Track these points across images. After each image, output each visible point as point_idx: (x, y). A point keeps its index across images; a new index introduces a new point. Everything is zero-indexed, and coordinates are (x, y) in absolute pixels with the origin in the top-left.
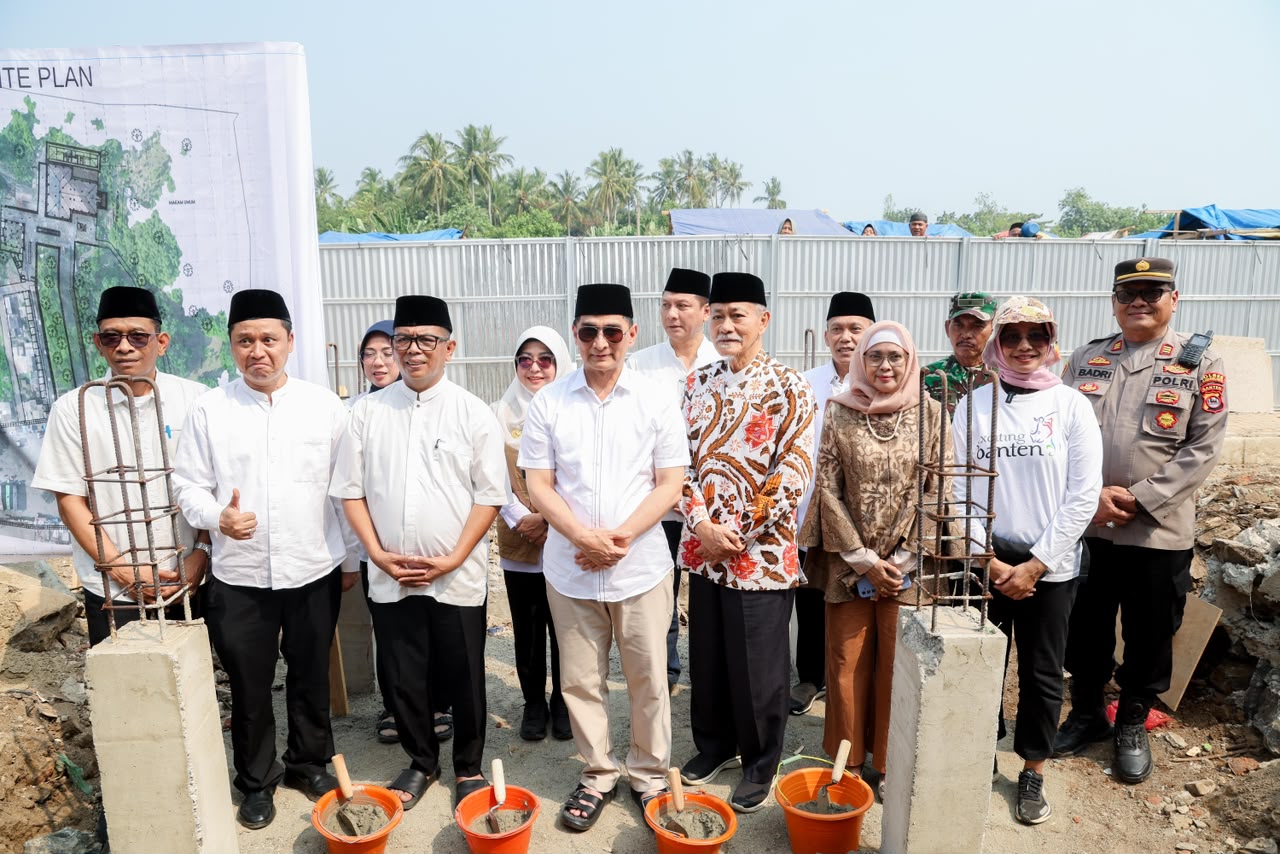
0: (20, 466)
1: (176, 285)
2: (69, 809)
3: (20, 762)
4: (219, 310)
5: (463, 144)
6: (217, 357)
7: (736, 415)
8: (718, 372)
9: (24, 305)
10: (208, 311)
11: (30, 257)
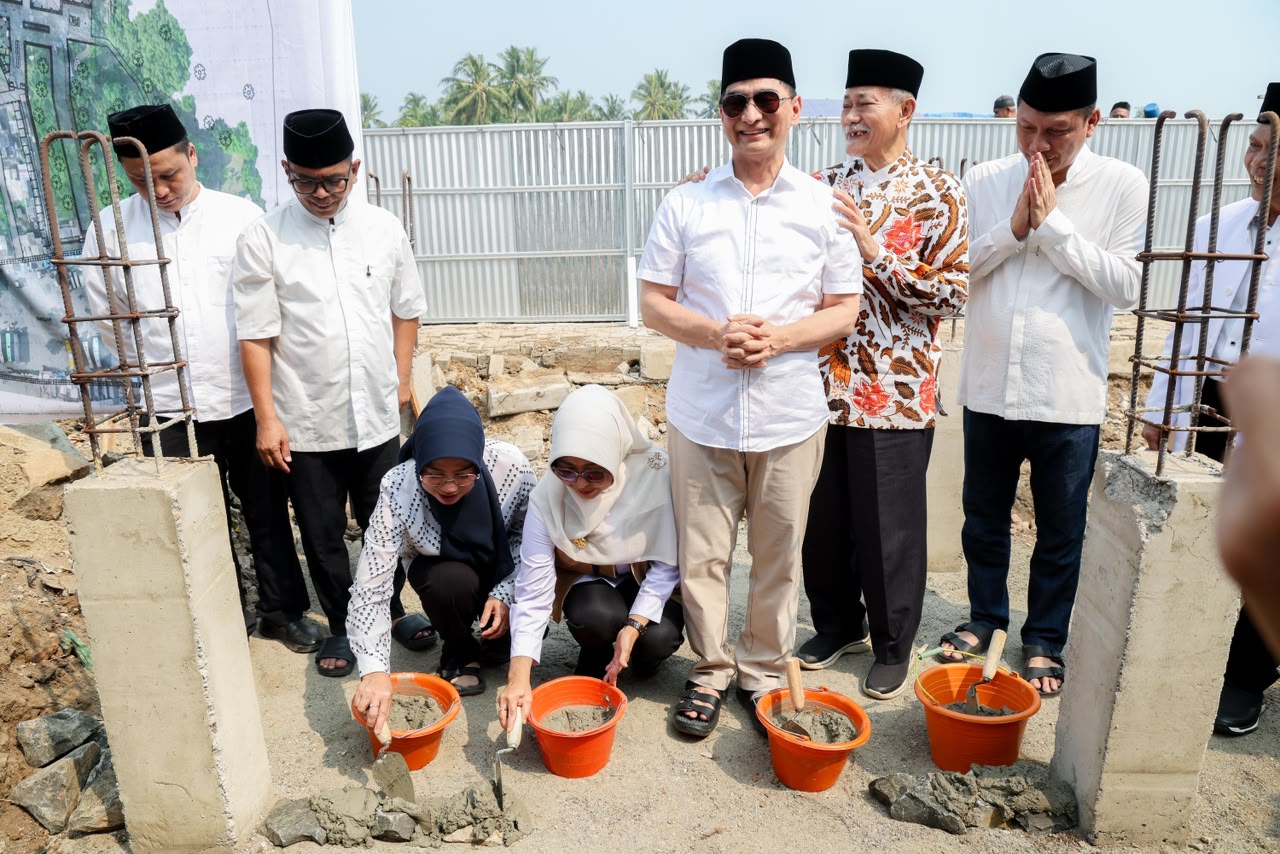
0: (21, 311)
1: (187, 91)
2: (77, 693)
3: (17, 635)
4: (239, 121)
5: (507, 68)
6: (238, 179)
7: (874, 219)
8: (850, 173)
9: (15, 118)
10: (226, 122)
11: (19, 59)
